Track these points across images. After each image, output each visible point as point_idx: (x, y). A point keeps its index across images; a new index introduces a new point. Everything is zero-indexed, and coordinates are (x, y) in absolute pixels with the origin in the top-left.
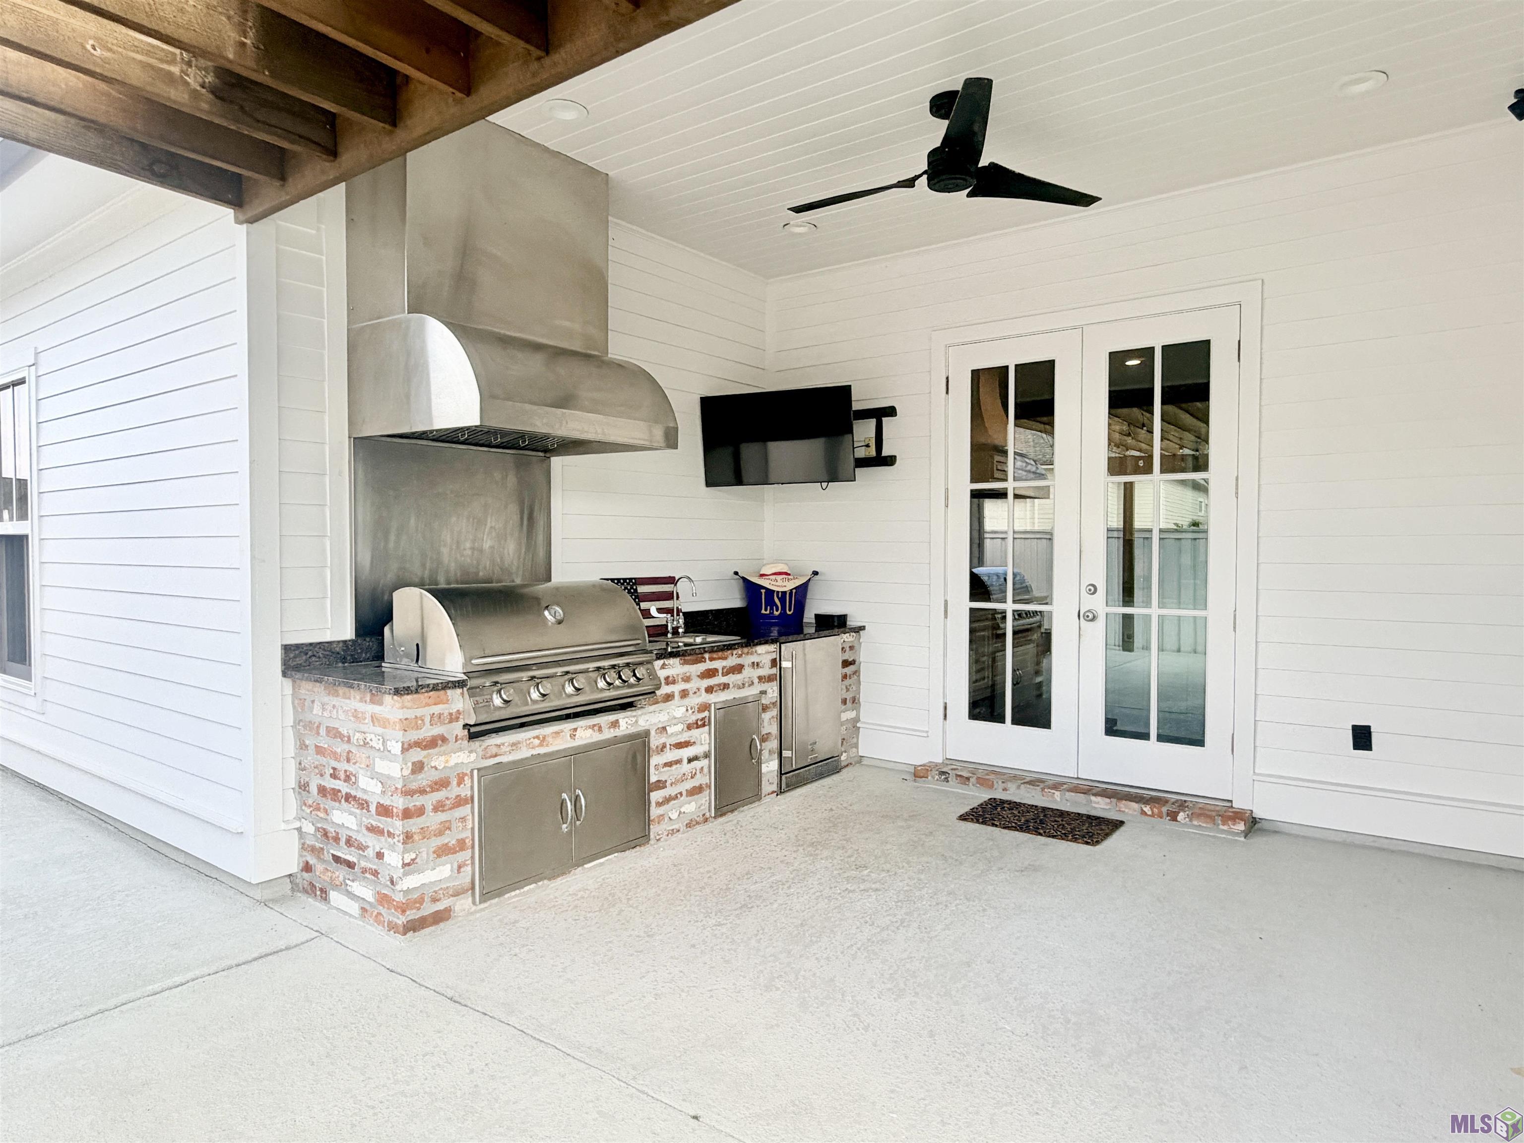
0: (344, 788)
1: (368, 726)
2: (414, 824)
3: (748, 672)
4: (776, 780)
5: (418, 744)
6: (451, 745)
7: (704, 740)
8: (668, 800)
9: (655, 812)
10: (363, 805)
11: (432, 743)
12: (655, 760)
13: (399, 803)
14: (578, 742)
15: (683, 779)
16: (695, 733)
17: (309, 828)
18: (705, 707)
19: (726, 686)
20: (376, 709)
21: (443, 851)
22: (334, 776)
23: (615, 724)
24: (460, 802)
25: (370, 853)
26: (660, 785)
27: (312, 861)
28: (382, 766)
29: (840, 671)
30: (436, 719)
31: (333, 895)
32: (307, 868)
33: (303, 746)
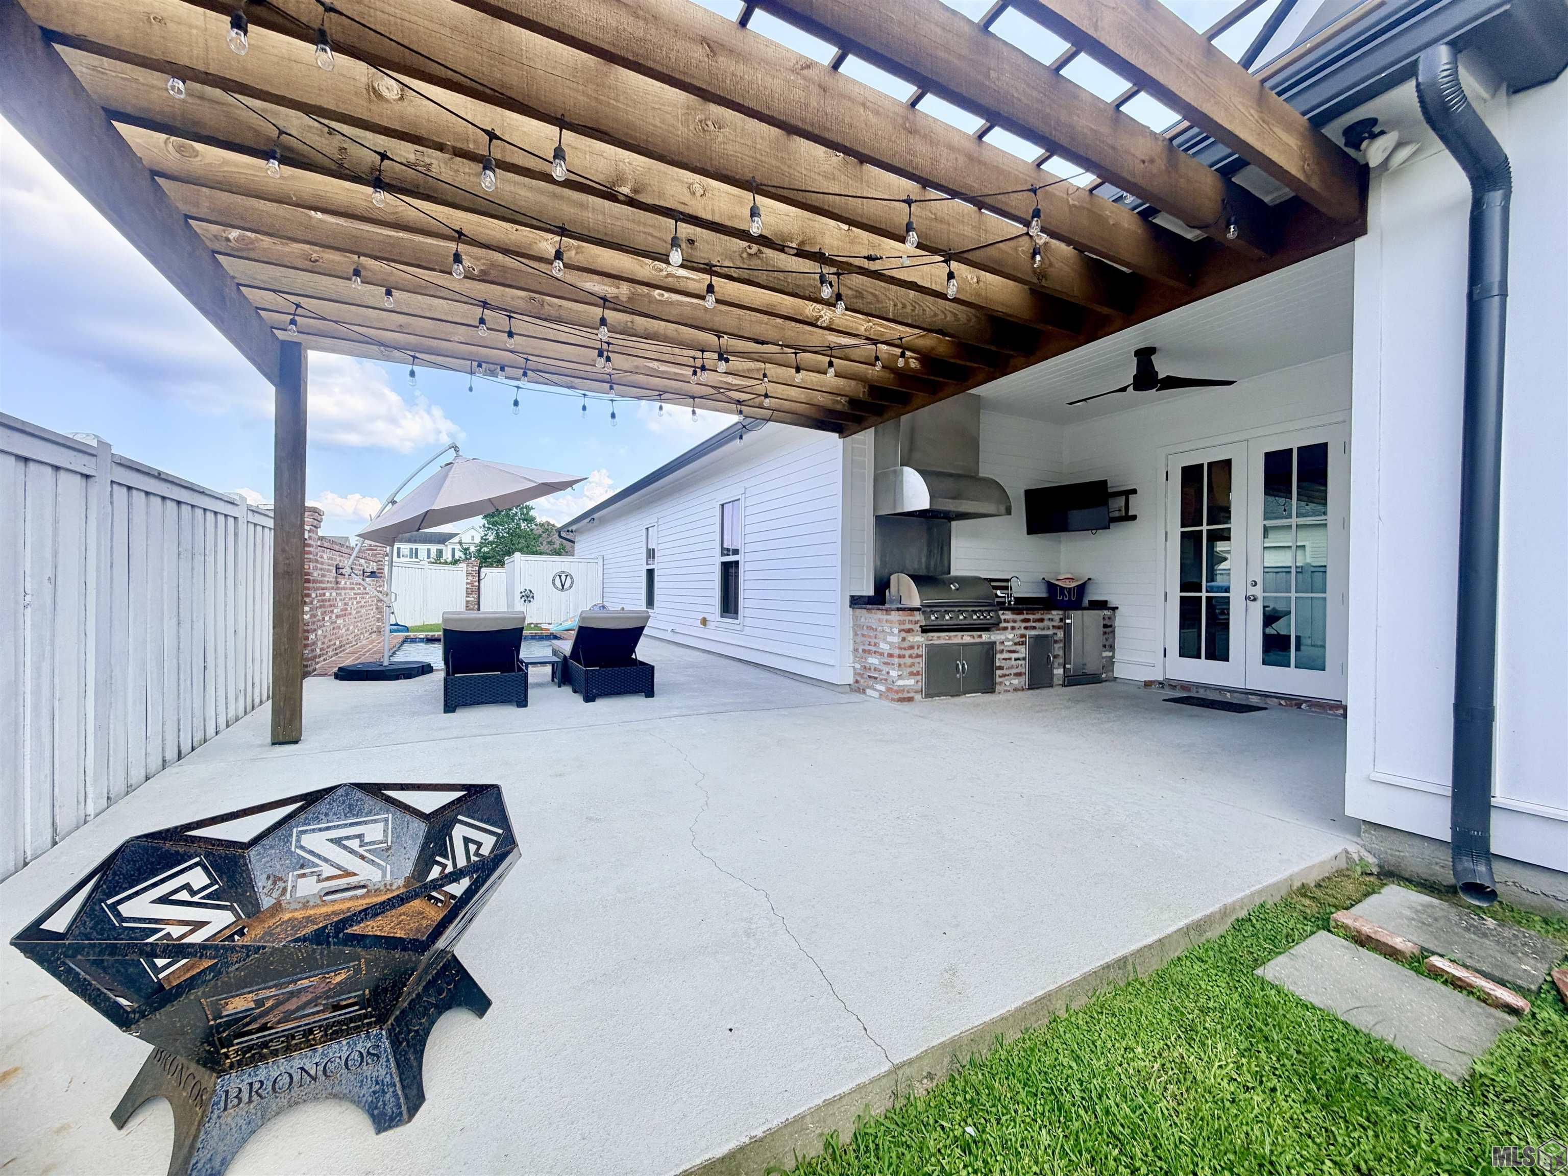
0: (873, 649)
1: (884, 623)
2: (902, 661)
3: (1046, 623)
4: (1062, 679)
5: (903, 630)
6: (915, 633)
7: (1023, 651)
8: (1004, 675)
9: (998, 680)
10: (882, 654)
11: (909, 631)
12: (998, 656)
13: (897, 652)
14: (964, 641)
15: (1012, 667)
16: (1018, 648)
17: (858, 666)
18: (1023, 636)
19: (1034, 628)
20: (888, 617)
21: (912, 674)
22: (869, 645)
23: (980, 636)
24: (918, 656)
25: (884, 672)
26: (1001, 668)
27: (859, 679)
28: (890, 639)
29: (1102, 630)
30: (910, 622)
31: (868, 691)
32: (857, 682)
33: (856, 634)
